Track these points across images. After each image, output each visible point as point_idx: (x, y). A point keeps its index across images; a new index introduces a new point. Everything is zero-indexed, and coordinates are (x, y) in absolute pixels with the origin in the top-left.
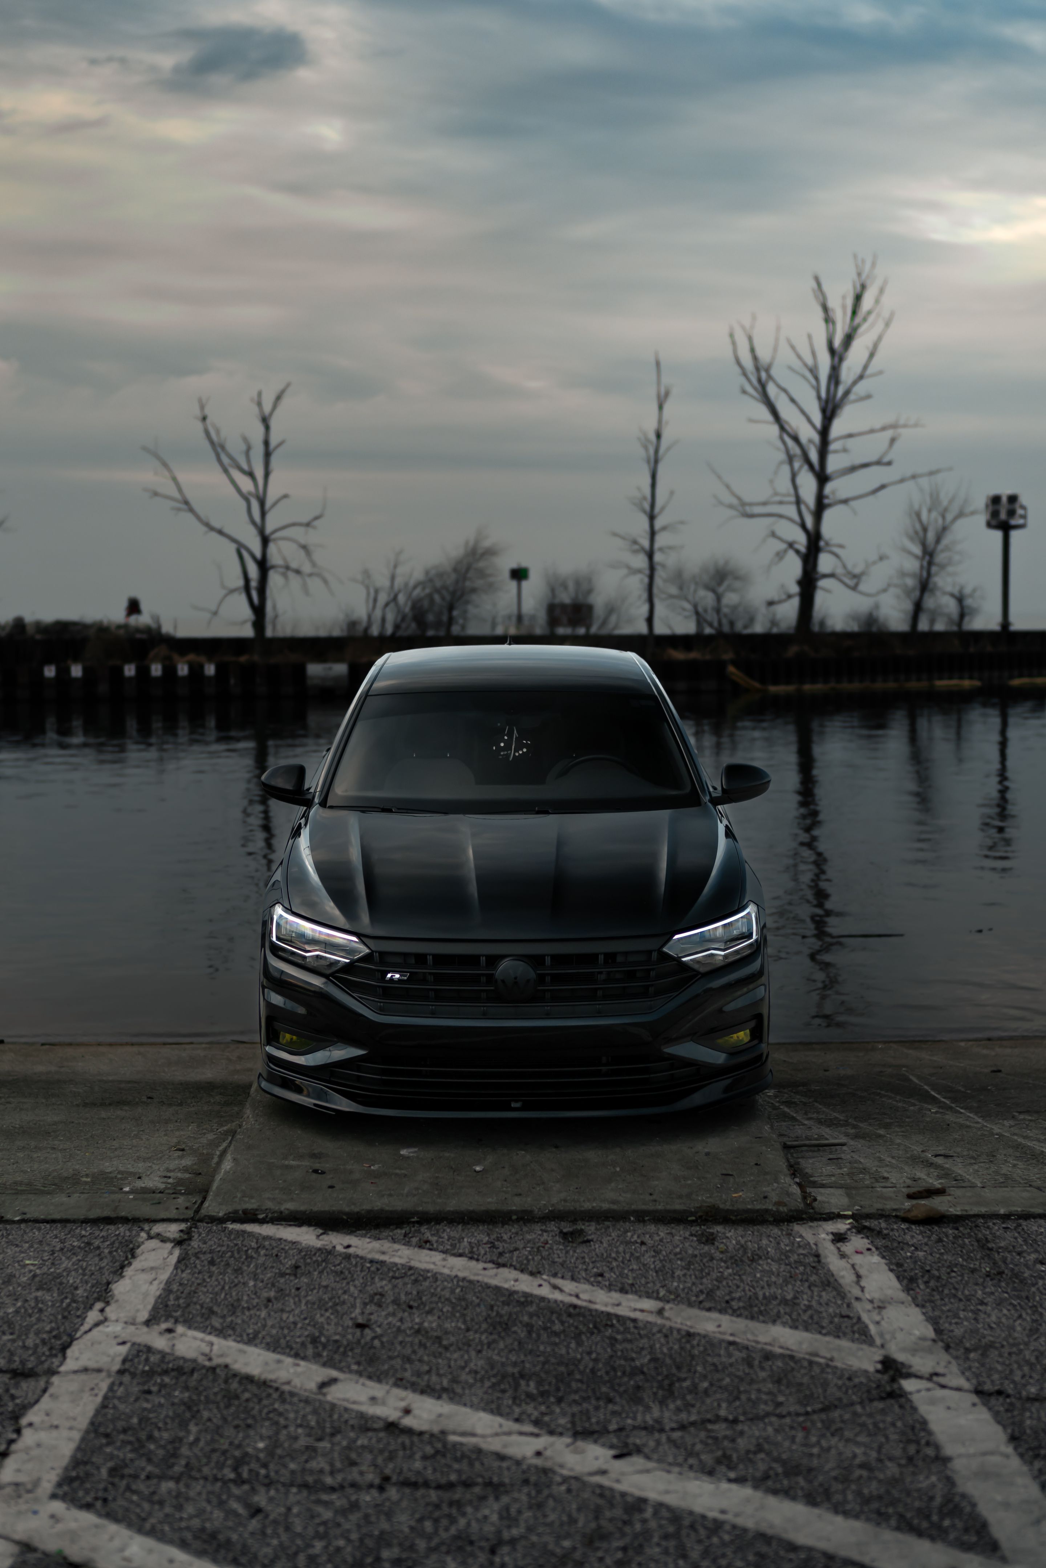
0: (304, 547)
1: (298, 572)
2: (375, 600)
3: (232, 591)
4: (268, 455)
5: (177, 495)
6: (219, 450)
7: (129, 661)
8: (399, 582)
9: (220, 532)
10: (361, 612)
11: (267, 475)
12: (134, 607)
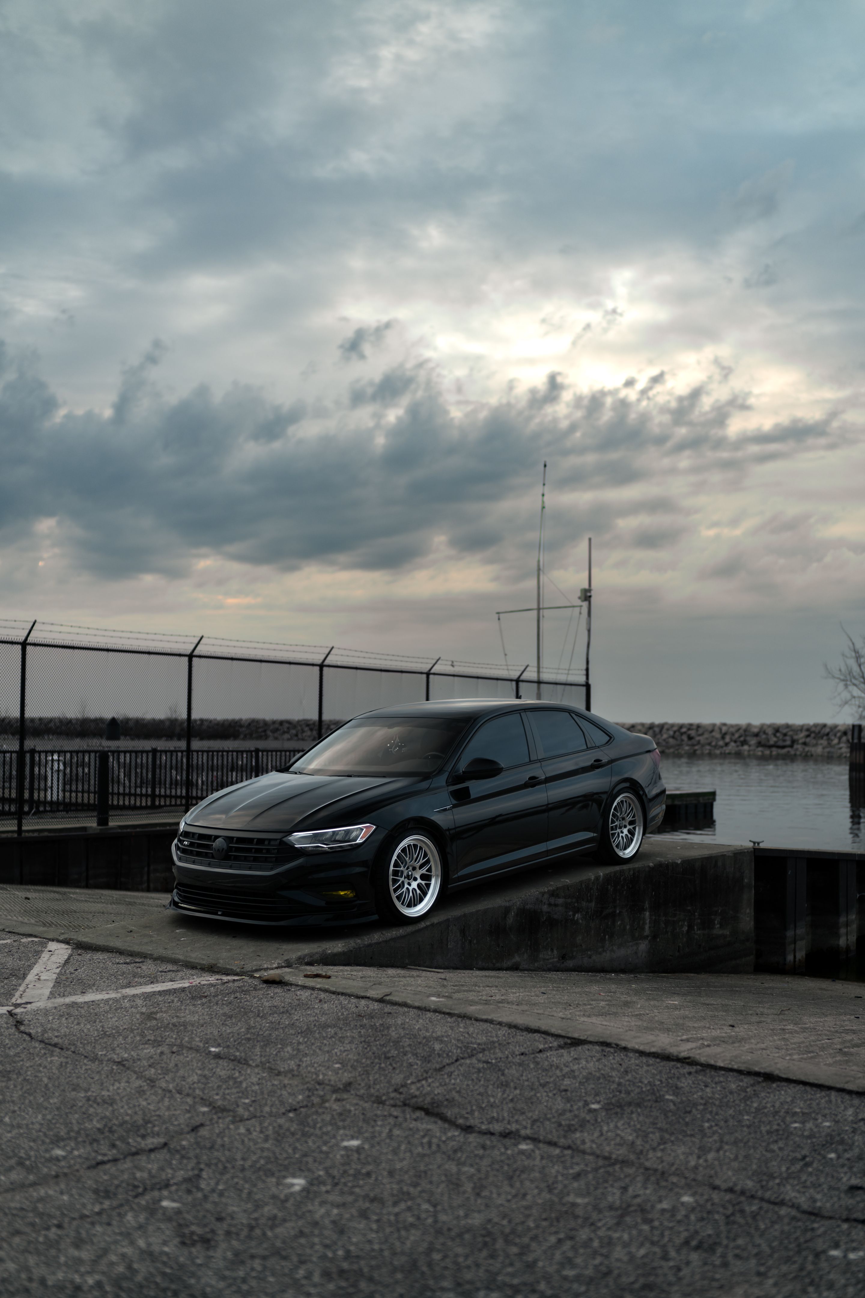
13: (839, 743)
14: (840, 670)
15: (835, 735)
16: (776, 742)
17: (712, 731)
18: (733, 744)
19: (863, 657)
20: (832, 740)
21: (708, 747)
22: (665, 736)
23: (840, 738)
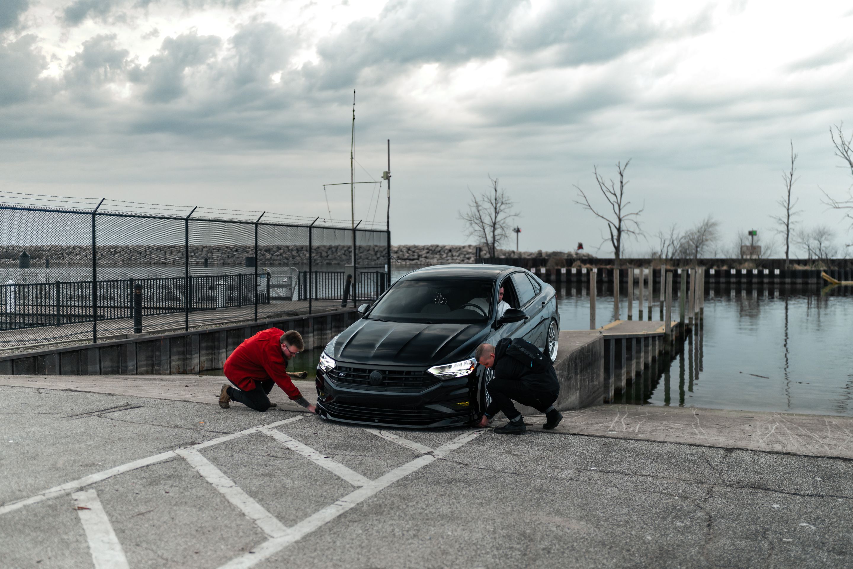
0: (636, 223)
1: (633, 233)
2: (664, 243)
3: (606, 240)
4: (622, 186)
5: (587, 204)
6: (602, 185)
7: (563, 267)
8: (674, 237)
9: (602, 217)
10: (658, 249)
11: (622, 194)
12: (580, 246)
13: (447, 257)
14: (468, 214)
15: (444, 252)
16: (408, 257)
17: (368, 250)
18: (382, 258)
19: (480, 206)
20: (442, 255)
21: (367, 260)
22: (339, 254)
23: (447, 254)
